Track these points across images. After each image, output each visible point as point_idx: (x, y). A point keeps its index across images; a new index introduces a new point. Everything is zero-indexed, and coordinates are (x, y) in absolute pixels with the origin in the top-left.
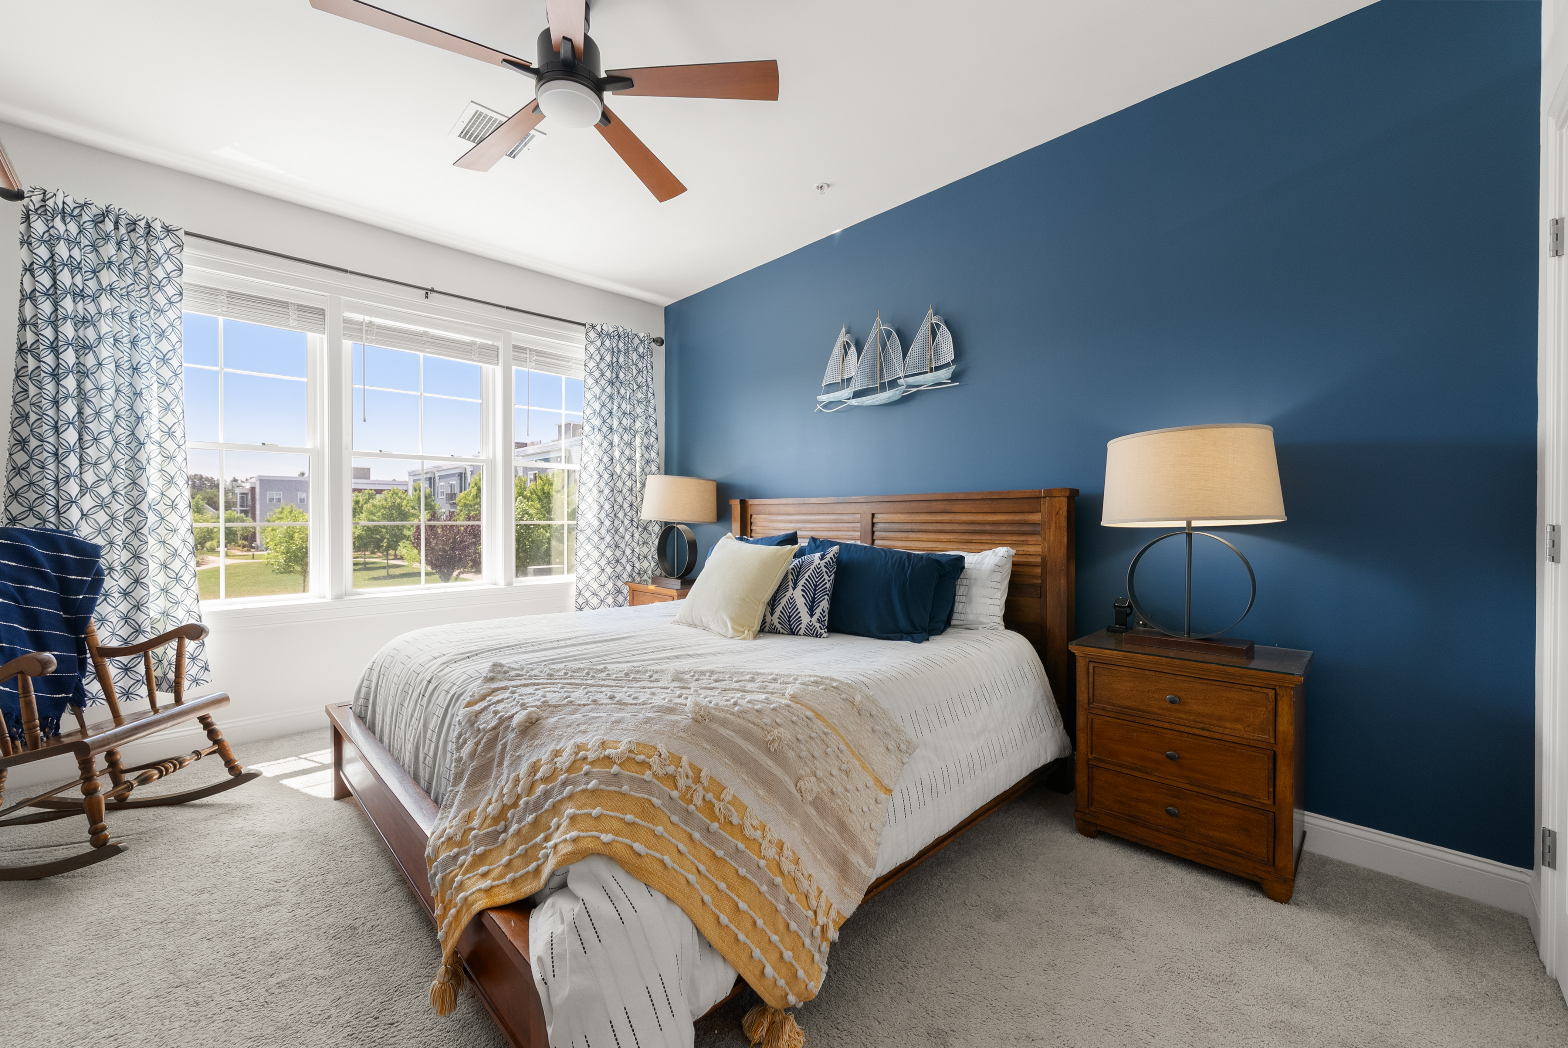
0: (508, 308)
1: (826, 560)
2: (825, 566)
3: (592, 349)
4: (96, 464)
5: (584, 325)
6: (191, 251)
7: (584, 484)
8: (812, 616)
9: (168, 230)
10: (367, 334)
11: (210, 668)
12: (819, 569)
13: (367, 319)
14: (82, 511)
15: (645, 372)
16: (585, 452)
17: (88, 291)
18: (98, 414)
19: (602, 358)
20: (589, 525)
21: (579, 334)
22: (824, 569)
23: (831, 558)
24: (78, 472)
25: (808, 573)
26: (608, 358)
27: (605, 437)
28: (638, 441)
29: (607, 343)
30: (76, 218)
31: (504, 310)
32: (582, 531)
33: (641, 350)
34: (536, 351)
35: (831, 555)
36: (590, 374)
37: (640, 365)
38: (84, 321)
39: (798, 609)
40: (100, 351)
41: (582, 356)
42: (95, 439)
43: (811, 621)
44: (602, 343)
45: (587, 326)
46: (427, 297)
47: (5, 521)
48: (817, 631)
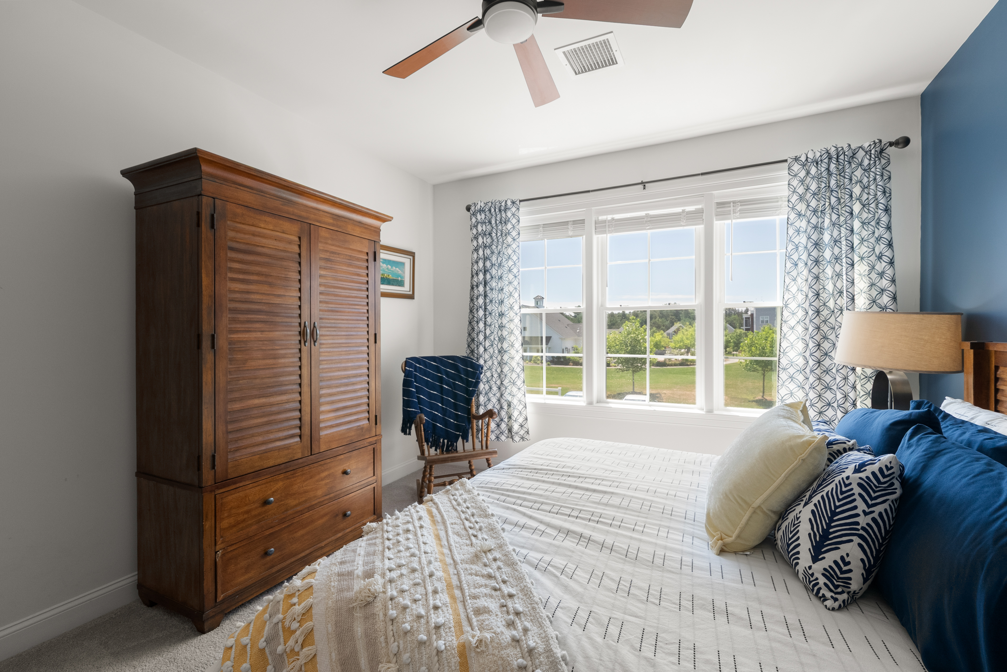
0: (703, 174)
1: (863, 475)
2: (860, 485)
3: (795, 182)
4: (490, 325)
5: (786, 161)
6: (524, 208)
7: (785, 322)
8: (815, 559)
9: (513, 203)
10: (609, 227)
11: (530, 433)
12: (846, 486)
13: (609, 217)
14: (485, 348)
15: (873, 187)
16: (787, 290)
17: (487, 245)
18: (491, 301)
19: (808, 189)
20: (791, 364)
21: (782, 172)
22: (857, 490)
23: (873, 473)
24: (483, 329)
25: (829, 488)
26: (814, 187)
27: (810, 271)
28: (861, 268)
29: (813, 170)
30: (483, 211)
31: (700, 177)
32: (784, 369)
33: (866, 162)
34: (740, 202)
35: (875, 468)
36: (793, 208)
37: (865, 180)
38: (486, 259)
39: (798, 538)
40: (492, 271)
41: (786, 192)
42: (490, 313)
43: (810, 567)
44: (808, 173)
45: (789, 160)
46: (644, 188)
47: (468, 352)
48: (820, 589)
